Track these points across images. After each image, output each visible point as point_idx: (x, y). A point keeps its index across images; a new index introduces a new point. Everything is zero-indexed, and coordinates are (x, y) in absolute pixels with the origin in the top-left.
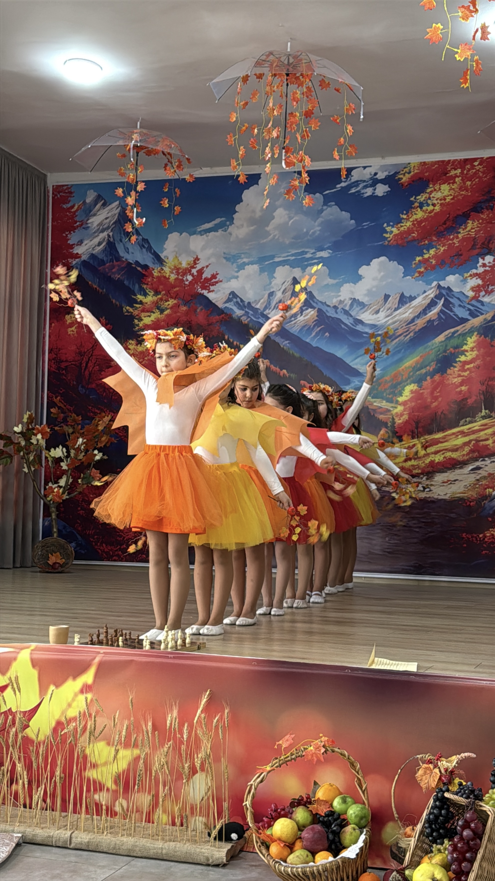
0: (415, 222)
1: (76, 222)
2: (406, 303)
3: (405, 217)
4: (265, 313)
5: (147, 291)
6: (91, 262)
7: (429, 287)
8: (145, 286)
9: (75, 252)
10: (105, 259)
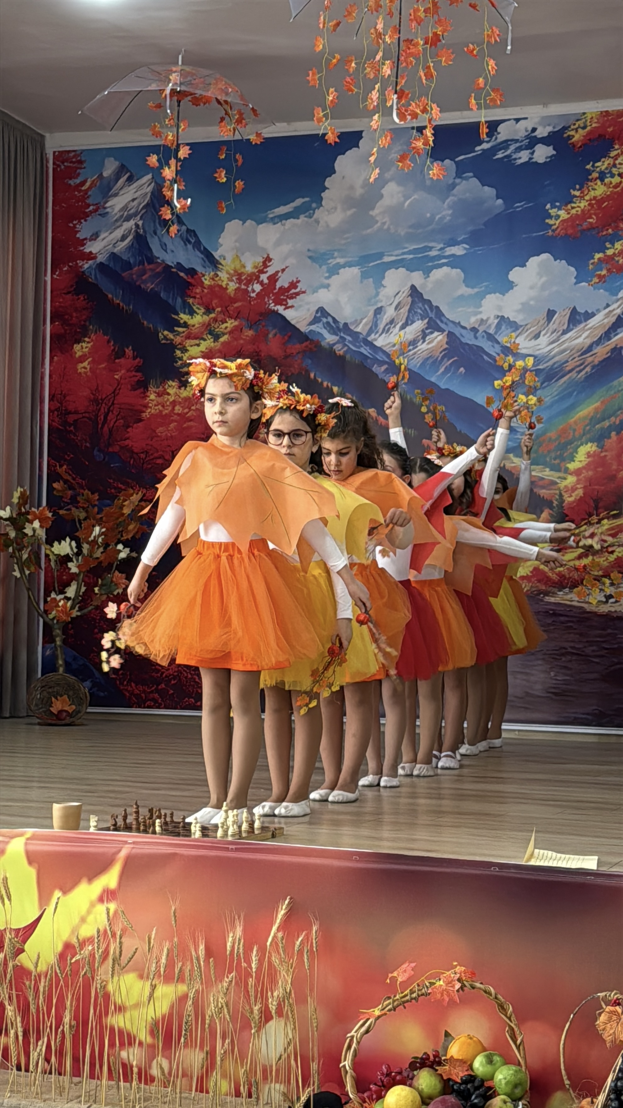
0: (593, 202)
1: (89, 206)
2: (580, 322)
3: (577, 193)
4: (369, 339)
5: (194, 308)
6: (111, 265)
7: (615, 298)
8: (191, 301)
9: (87, 250)
10: (132, 261)
